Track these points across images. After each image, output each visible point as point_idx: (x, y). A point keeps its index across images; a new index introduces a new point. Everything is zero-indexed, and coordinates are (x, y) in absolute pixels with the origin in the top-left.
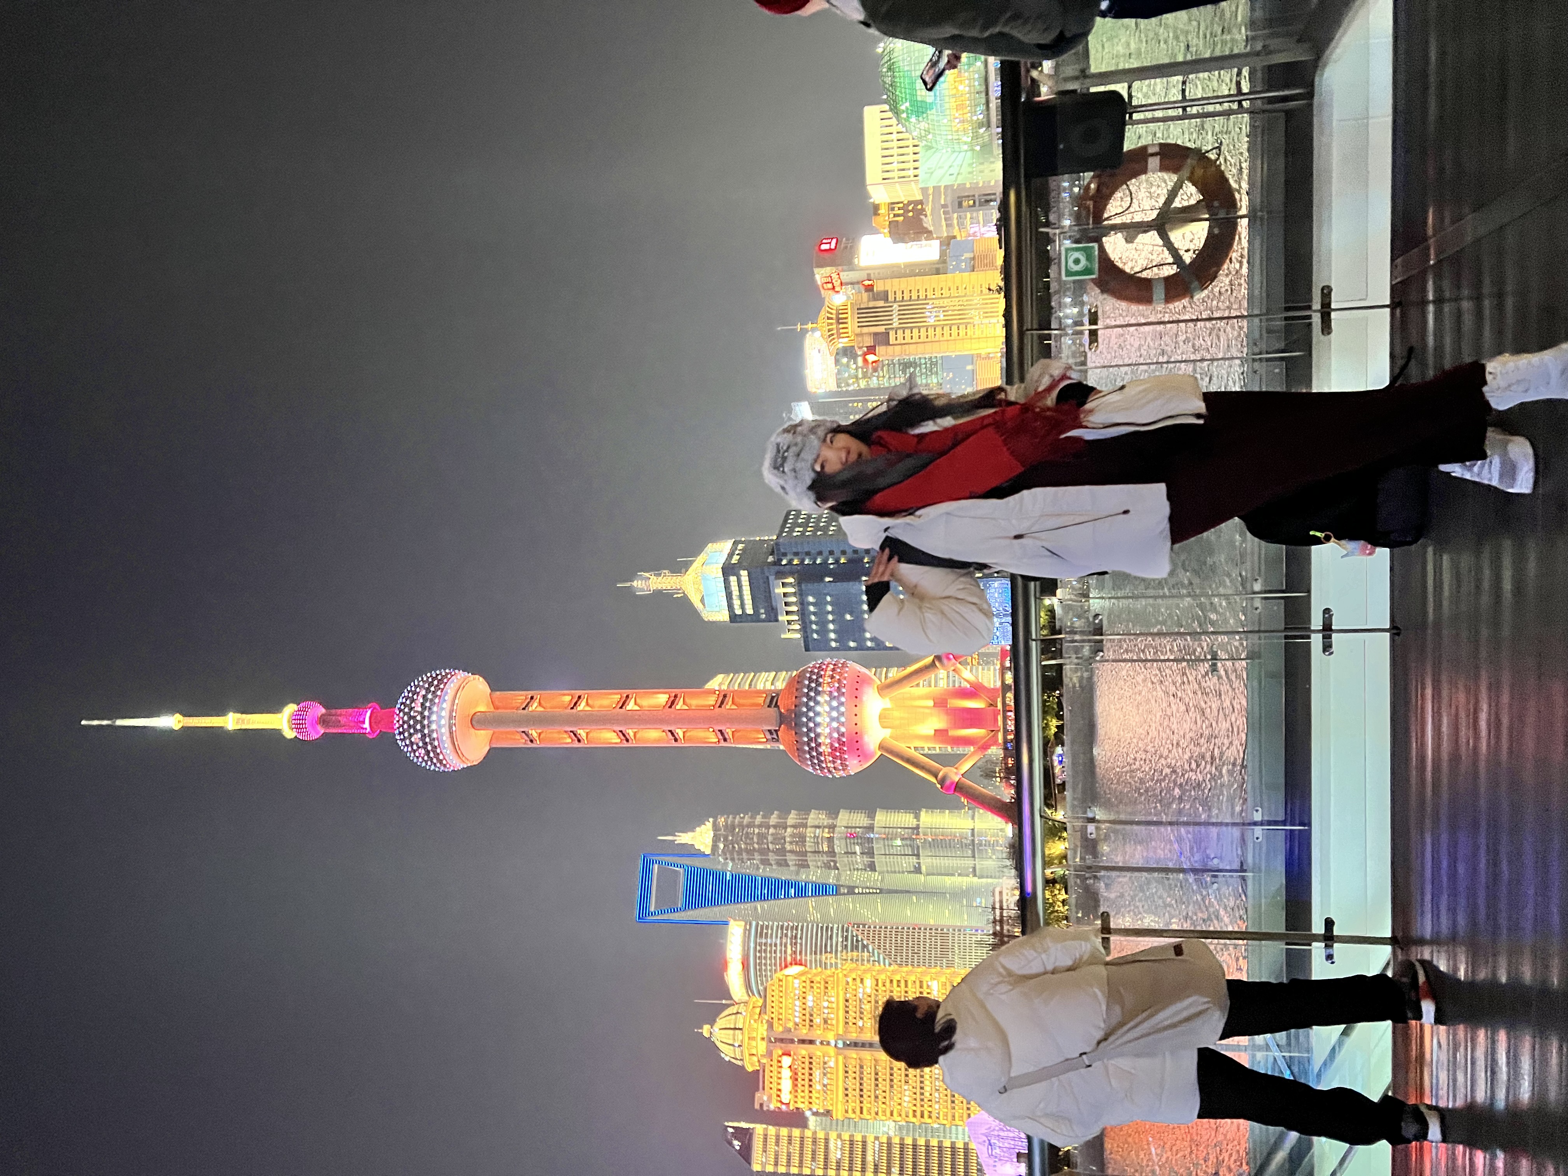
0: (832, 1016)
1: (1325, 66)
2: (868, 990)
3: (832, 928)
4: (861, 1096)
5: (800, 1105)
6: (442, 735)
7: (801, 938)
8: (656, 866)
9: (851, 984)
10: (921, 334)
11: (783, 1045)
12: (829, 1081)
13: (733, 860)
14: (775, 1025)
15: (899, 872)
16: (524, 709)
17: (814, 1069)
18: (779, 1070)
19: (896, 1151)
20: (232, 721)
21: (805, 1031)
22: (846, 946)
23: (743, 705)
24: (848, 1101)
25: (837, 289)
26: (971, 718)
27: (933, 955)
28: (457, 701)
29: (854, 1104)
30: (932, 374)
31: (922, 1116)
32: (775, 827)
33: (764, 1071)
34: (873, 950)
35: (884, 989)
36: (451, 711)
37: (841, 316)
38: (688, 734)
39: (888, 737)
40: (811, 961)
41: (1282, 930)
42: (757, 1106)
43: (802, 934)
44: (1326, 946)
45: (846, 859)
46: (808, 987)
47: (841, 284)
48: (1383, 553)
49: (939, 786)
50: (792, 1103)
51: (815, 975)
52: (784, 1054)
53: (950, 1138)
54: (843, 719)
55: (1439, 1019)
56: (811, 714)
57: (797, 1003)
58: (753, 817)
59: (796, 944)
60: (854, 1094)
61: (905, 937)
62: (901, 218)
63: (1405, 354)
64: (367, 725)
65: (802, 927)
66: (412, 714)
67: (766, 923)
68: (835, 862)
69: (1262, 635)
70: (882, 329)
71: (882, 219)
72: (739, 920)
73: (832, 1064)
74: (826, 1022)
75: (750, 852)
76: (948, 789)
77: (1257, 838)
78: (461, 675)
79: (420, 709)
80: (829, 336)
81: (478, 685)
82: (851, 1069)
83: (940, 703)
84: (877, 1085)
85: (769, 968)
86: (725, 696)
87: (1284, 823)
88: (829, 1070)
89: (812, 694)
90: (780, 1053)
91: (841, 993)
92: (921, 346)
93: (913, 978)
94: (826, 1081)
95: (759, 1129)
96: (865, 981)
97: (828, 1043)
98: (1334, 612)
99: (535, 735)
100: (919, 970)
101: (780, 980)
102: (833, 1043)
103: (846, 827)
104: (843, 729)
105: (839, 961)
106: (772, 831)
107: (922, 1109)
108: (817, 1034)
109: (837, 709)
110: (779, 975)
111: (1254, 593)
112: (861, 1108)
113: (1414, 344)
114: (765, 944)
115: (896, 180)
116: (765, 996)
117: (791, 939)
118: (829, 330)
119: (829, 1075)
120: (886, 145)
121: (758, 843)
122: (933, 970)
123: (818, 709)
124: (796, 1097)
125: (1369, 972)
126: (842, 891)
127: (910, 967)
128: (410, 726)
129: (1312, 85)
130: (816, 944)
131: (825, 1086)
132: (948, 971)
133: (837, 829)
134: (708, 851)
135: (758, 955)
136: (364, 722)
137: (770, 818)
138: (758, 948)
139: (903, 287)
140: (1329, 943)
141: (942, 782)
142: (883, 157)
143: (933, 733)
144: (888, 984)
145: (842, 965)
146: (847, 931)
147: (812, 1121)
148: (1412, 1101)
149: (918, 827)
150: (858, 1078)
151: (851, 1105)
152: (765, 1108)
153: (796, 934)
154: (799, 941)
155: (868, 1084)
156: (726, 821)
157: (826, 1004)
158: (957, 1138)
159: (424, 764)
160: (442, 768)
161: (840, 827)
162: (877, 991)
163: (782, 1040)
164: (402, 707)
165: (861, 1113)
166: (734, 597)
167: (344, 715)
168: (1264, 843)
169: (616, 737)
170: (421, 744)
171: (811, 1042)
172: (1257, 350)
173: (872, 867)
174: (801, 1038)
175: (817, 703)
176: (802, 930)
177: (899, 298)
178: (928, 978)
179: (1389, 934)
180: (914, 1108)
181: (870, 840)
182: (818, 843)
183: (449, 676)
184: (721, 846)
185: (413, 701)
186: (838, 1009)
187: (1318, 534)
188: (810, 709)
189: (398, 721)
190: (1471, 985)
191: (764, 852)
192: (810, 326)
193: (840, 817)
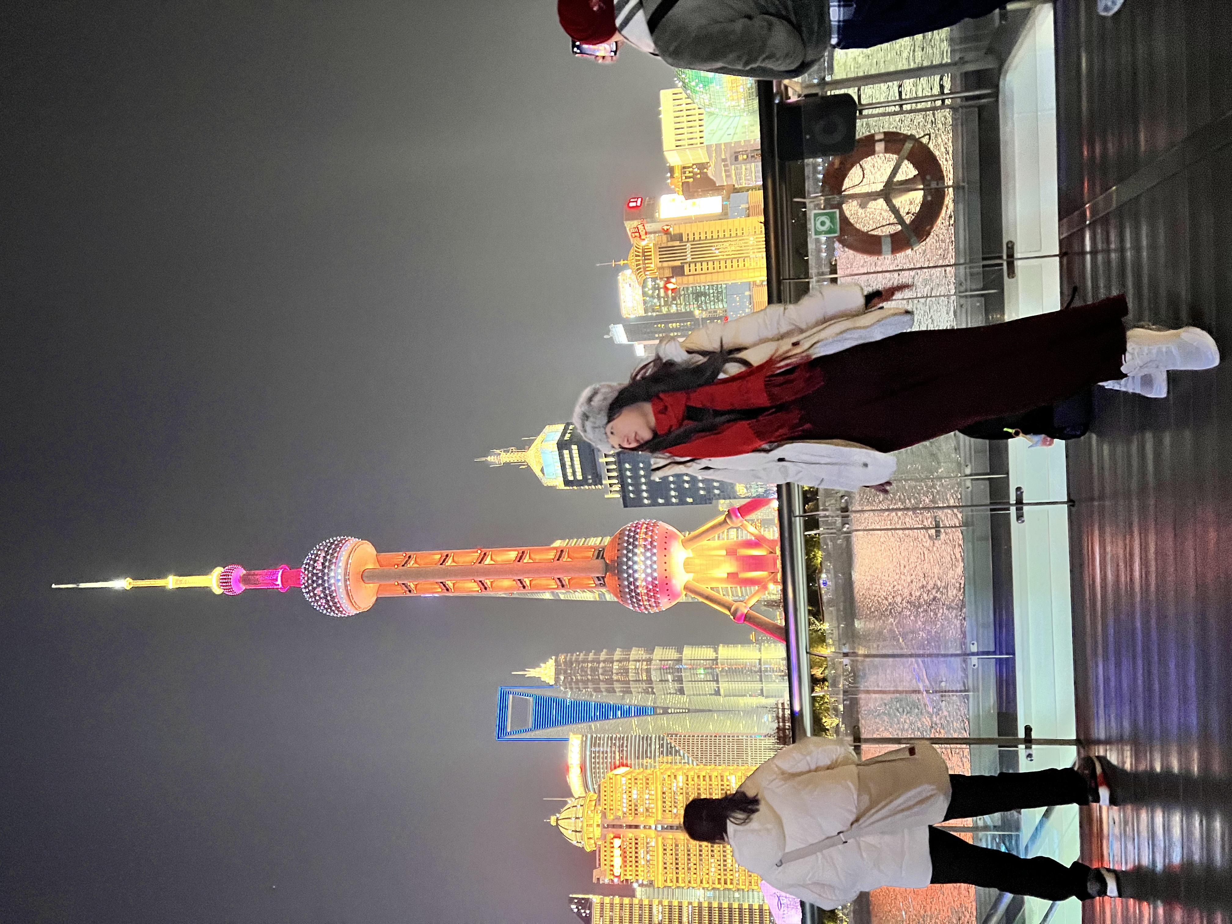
0: (652, 806)
1: (1007, 72)
2: (681, 784)
3: (651, 738)
4: (677, 868)
5: (628, 877)
6: (339, 588)
7: (627, 746)
8: (511, 696)
9: (666, 780)
10: (709, 266)
11: (614, 830)
12: (651, 858)
13: (571, 689)
14: (608, 814)
15: (703, 695)
16: (403, 566)
17: (639, 848)
18: (612, 850)
19: (705, 913)
20: (171, 582)
21: (631, 819)
22: (662, 752)
23: (577, 558)
24: (666, 873)
25: (643, 237)
26: (756, 563)
27: (731, 757)
28: (350, 561)
29: (671, 875)
30: (719, 301)
31: (726, 883)
32: (604, 661)
33: (600, 851)
34: (684, 754)
35: (693, 783)
36: (346, 569)
37: (646, 254)
38: (533, 582)
39: (691, 580)
40: (635, 764)
41: (996, 736)
42: (595, 881)
43: (627, 743)
44: (1026, 748)
45: (660, 686)
46: (633, 784)
47: (646, 233)
48: (1060, 444)
49: (732, 617)
50: (622, 875)
51: (638, 774)
52: (615, 837)
53: (748, 901)
54: (655, 566)
55: (1113, 801)
56: (630, 563)
57: (625, 796)
58: (587, 654)
59: (622, 751)
60: (671, 867)
61: (708, 743)
62: (692, 180)
63: (1071, 292)
64: (279, 582)
65: (627, 737)
66: (315, 571)
67: (599, 735)
68: (652, 688)
69: (974, 508)
70: (678, 263)
71: (676, 181)
72: (577, 734)
73: (653, 844)
74: (647, 810)
75: (586, 682)
76: (739, 619)
77: (974, 665)
78: (353, 541)
79: (321, 568)
80: (638, 270)
81: (367, 549)
82: (669, 848)
83: (731, 552)
84: (689, 860)
85: (602, 771)
86: (562, 551)
87: (994, 653)
88: (651, 848)
89: (631, 547)
90: (612, 836)
91: (659, 787)
92: (709, 276)
93: (715, 774)
94: (648, 857)
95: (596, 899)
96: (678, 776)
97: (650, 827)
98: (1024, 489)
99: (412, 586)
100: (720, 768)
101: (610, 779)
102: (653, 827)
103: (661, 660)
104: (655, 574)
105: (657, 764)
106: (602, 665)
107: (726, 877)
108: (640, 820)
109: (650, 558)
110: (610, 774)
111: (966, 476)
112: (677, 878)
113: (1078, 285)
114: (599, 752)
115: (687, 147)
116: (599, 792)
117: (619, 747)
118: (637, 265)
119: (651, 853)
120: (678, 120)
121: (591, 675)
122: (732, 768)
123: (636, 558)
124: (626, 871)
125: (1059, 766)
126: (658, 711)
127: (713, 766)
128: (313, 582)
129: (997, 86)
130: (639, 751)
131: (648, 861)
132: (743, 768)
133: (653, 662)
134: (552, 682)
135: (593, 760)
136: (277, 580)
137: (600, 655)
138: (593, 755)
139: (694, 230)
140: (1029, 745)
141: (734, 614)
142: (676, 129)
143: (726, 576)
144: (696, 779)
145: (660, 766)
146: (663, 740)
147: (639, 891)
148: (1095, 865)
149: (716, 659)
150: (674, 854)
151: (669, 876)
152: (601, 882)
153: (623, 744)
154: (625, 749)
155: (683, 859)
156: (565, 658)
157: (647, 796)
158: (753, 901)
159: (325, 612)
160: (340, 614)
161: (656, 660)
162: (687, 784)
163: (613, 826)
164: (307, 567)
165: (677, 881)
166: (567, 467)
167: (260, 575)
168: (980, 668)
169: (477, 586)
170: (322, 595)
171: (637, 827)
172: (962, 289)
173: (681, 691)
174: (628, 824)
175: (635, 554)
176: (627, 740)
177: (691, 238)
178: (727, 773)
179: (1074, 737)
180: (719, 877)
181: (680, 670)
182: (638, 673)
183: (343, 542)
184: (562, 678)
185: (315, 561)
186: (657, 800)
187: (1010, 430)
188: (629, 559)
189: (304, 578)
190: (1135, 776)
191: (596, 682)
192: (622, 262)
193: (655, 653)
